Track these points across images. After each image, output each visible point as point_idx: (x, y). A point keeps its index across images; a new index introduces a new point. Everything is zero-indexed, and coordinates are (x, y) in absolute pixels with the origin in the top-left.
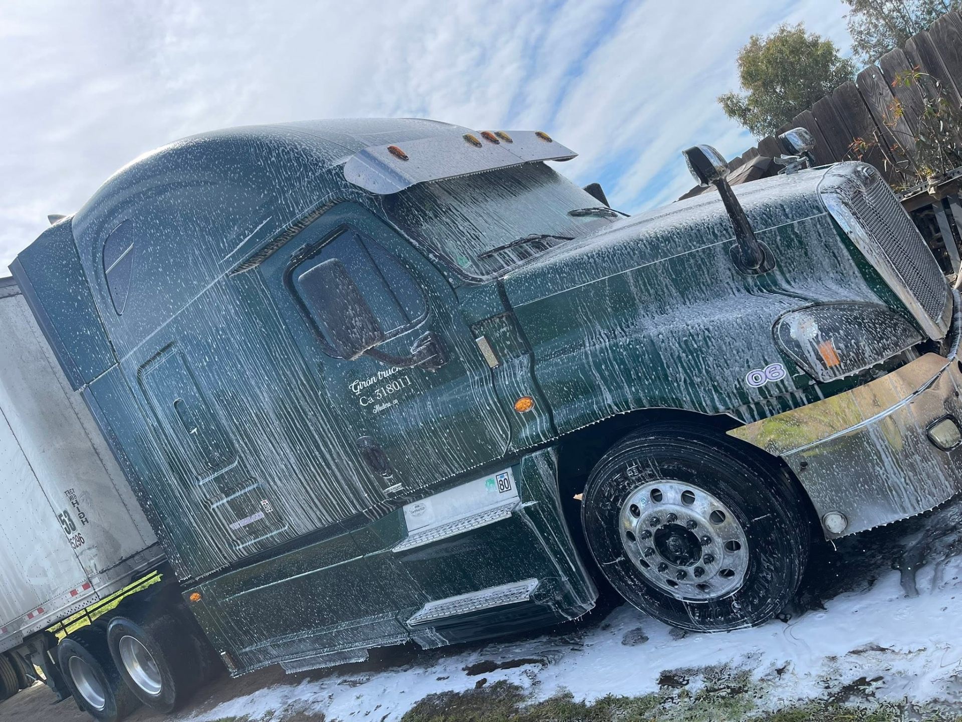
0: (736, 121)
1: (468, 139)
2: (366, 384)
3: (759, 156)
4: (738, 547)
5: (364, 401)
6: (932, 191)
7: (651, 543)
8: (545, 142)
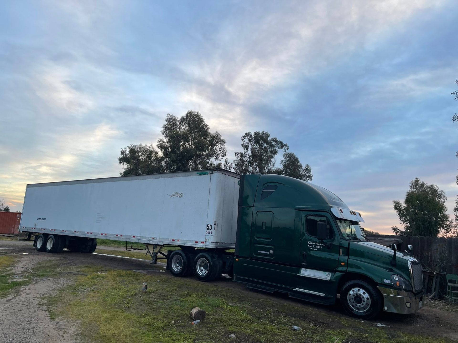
0: (396, 212)
1: (350, 212)
2: (312, 243)
3: (400, 239)
4: (368, 305)
5: (309, 246)
6: (435, 273)
7: (353, 297)
8: (360, 216)
